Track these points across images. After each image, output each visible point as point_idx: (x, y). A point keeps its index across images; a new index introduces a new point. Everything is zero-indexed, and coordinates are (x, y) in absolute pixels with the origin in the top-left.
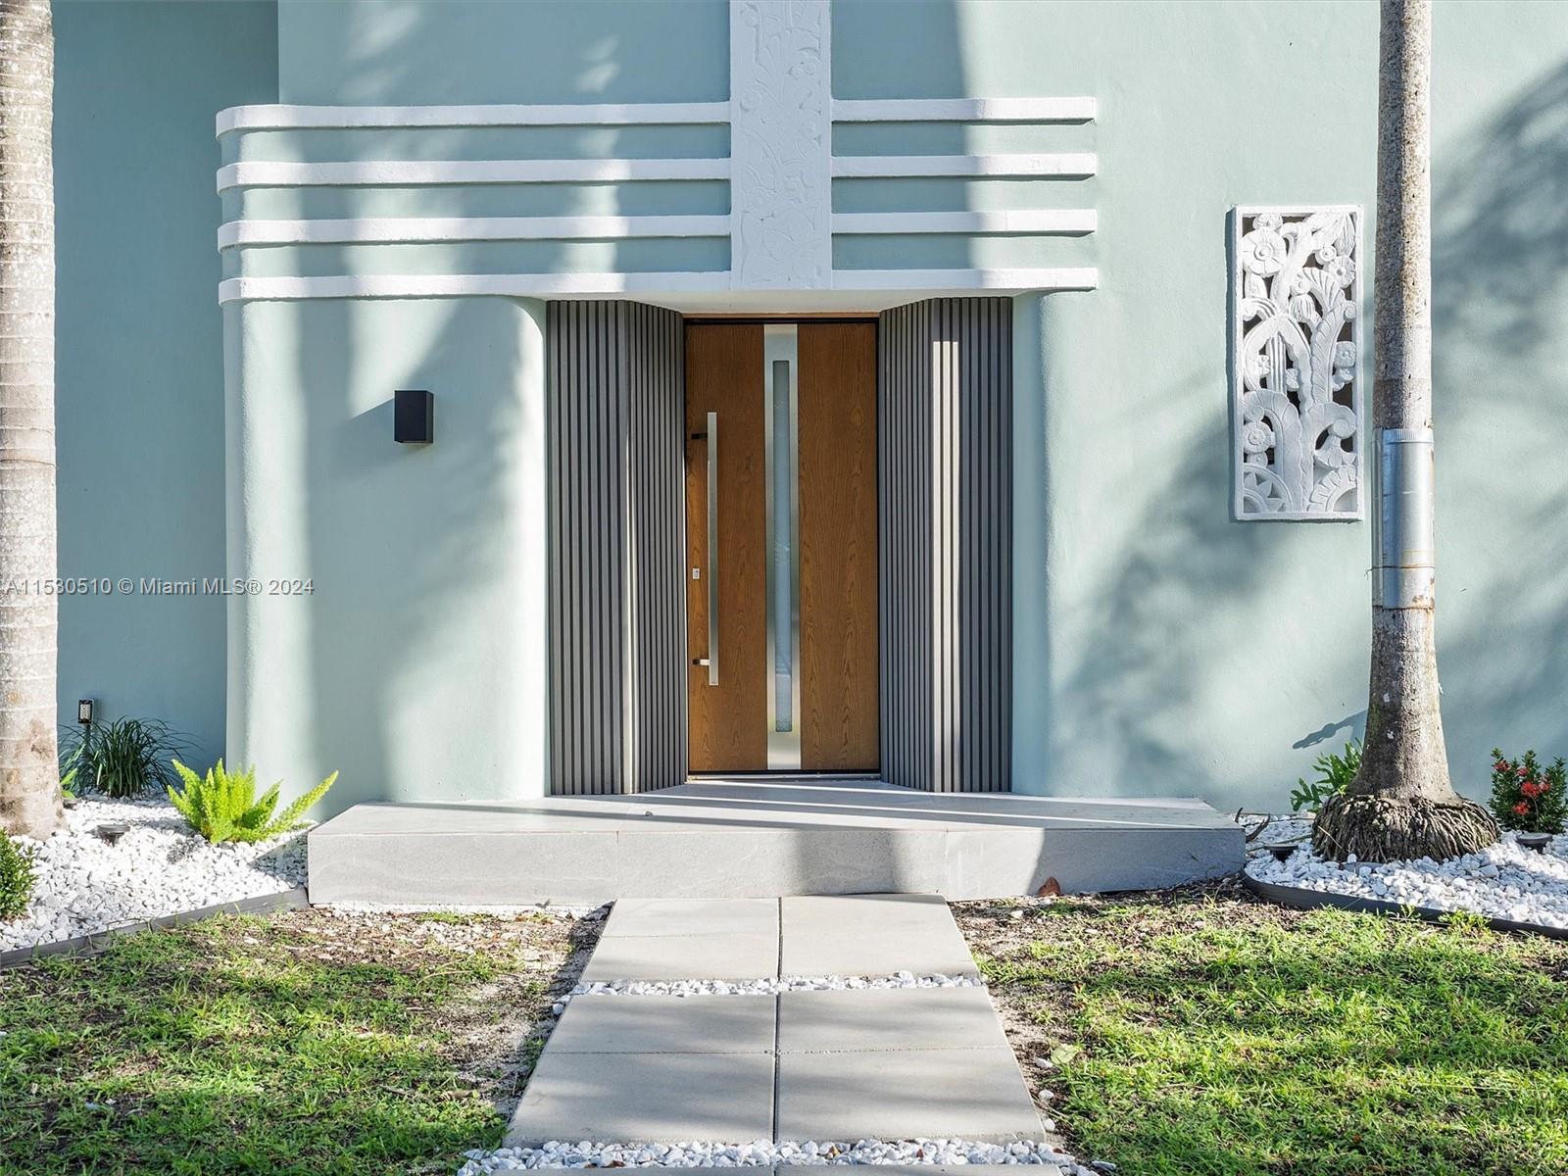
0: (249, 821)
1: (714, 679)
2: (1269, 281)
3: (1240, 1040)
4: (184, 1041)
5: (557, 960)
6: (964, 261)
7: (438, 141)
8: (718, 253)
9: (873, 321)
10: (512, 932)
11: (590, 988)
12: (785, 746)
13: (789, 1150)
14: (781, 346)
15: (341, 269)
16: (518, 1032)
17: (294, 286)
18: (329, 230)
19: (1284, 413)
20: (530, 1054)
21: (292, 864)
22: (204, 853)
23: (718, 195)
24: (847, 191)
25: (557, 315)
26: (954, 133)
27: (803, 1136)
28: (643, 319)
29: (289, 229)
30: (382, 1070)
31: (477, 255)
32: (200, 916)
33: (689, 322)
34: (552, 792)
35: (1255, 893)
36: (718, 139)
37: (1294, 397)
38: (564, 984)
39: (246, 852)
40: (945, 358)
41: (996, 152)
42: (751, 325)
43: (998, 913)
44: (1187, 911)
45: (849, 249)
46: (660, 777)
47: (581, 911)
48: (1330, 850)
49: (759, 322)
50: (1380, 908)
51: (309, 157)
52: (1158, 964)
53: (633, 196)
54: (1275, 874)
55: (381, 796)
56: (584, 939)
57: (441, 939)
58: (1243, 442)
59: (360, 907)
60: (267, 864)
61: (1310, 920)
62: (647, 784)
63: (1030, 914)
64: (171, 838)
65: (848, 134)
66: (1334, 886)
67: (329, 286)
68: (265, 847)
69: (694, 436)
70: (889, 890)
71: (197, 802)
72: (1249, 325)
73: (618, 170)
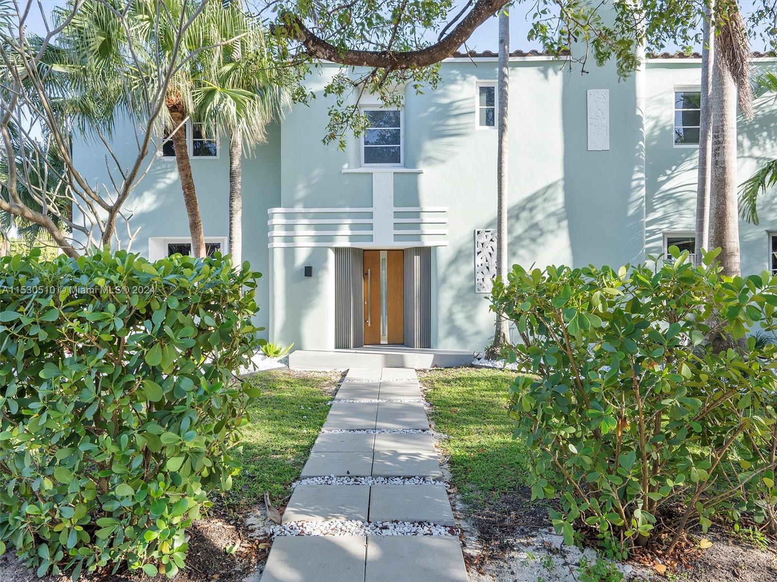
0: (276, 353)
1: (369, 325)
2: (482, 244)
3: (460, 388)
4: (275, 388)
5: (339, 378)
6: (419, 240)
7: (311, 215)
8: (370, 238)
9: (403, 250)
10: (330, 374)
11: (346, 381)
12: (384, 340)
13: (380, 401)
14: (383, 255)
15: (293, 241)
16: (334, 388)
17: (283, 245)
18: (290, 233)
19: (486, 271)
20: (337, 390)
21: (286, 361)
22: (268, 359)
23: (370, 227)
24: (397, 226)
25: (337, 250)
26: (417, 214)
27: (382, 399)
28: (355, 251)
29: (283, 233)
30: (312, 393)
31: (318, 238)
32: (270, 370)
33: (364, 250)
34: (336, 348)
35: (472, 366)
36: (370, 215)
37: (488, 268)
38: (341, 381)
39: (276, 359)
40: (417, 259)
41: (425, 218)
42: (377, 251)
43: (424, 371)
44: (459, 369)
45: (397, 237)
46: (358, 345)
47: (343, 370)
48: (487, 358)
49: (379, 250)
50: (493, 368)
51: (286, 218)
52: (450, 378)
53: (353, 227)
54: (476, 362)
55: (300, 349)
56: (344, 375)
57: (316, 375)
58: (477, 277)
59: (299, 370)
60: (280, 361)
61: (480, 370)
62: (355, 347)
63: (430, 371)
64: (261, 356)
65: (397, 214)
66: (486, 365)
67: (290, 245)
68: (279, 358)
69: (365, 274)
70: (403, 367)
71: (266, 349)
72: (478, 253)
73: (349, 221)
